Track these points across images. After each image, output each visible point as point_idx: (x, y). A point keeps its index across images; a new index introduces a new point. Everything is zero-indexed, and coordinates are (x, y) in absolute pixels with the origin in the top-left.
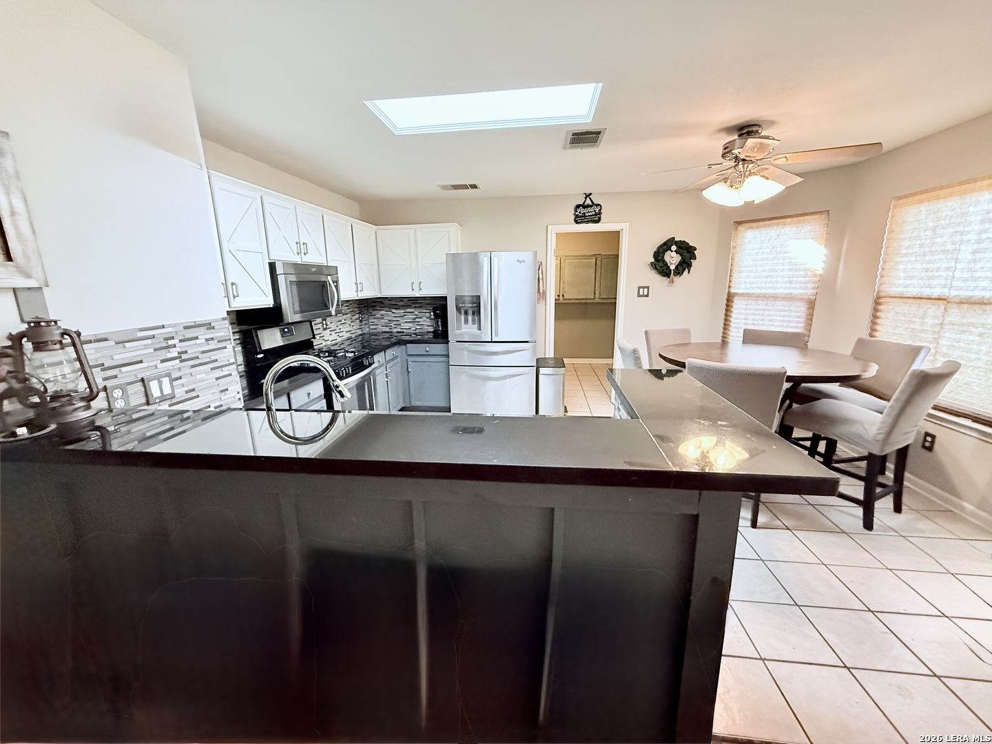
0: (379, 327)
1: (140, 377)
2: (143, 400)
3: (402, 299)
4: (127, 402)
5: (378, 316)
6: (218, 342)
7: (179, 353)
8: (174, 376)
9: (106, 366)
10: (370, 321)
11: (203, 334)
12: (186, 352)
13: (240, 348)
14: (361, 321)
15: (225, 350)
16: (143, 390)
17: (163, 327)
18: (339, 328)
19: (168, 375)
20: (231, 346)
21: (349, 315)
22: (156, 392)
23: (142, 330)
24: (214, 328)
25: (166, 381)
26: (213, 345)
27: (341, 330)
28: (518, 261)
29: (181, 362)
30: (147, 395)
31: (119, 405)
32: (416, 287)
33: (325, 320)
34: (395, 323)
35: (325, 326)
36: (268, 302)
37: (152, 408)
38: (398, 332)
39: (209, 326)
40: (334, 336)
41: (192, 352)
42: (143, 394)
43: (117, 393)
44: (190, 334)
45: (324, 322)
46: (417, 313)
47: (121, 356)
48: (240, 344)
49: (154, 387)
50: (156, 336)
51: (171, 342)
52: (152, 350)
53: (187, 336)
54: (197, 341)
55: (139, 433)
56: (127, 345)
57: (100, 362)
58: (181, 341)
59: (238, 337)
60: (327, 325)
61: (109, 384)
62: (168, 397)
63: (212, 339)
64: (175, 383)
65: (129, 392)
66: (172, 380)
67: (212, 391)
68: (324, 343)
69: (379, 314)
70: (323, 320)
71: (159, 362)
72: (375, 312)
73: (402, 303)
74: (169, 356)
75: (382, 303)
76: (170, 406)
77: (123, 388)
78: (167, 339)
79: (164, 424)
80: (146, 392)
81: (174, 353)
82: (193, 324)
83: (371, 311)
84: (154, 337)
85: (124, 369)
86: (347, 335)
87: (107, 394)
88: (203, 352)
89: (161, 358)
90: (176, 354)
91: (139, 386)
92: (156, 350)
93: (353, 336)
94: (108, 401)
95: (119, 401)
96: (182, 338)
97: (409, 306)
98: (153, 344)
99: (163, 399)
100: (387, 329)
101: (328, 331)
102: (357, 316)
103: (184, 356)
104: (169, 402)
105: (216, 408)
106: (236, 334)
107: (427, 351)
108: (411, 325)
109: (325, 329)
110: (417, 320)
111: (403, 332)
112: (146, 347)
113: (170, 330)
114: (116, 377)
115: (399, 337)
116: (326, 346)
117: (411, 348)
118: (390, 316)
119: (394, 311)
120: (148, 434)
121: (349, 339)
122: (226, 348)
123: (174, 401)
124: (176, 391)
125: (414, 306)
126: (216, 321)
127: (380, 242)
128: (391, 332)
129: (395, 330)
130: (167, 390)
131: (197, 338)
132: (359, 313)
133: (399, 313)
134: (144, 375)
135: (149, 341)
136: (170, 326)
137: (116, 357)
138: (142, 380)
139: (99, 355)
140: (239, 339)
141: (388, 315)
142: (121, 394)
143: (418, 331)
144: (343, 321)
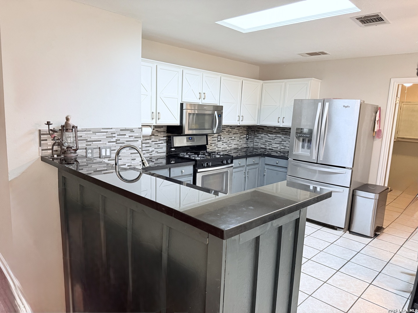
0: (259, 144)
1: (99, 146)
2: (99, 156)
3: (275, 128)
4: (92, 155)
5: (260, 137)
6: (135, 138)
7: (116, 140)
8: (112, 149)
9: (88, 140)
10: (255, 140)
11: (128, 134)
12: (119, 140)
13: (166, 144)
14: (247, 139)
15: (137, 142)
16: (99, 152)
17: (112, 129)
18: (229, 141)
19: (110, 148)
20: (141, 140)
21: (238, 135)
22: (103, 154)
23: (103, 129)
24: (134, 132)
25: (108, 150)
26: (132, 139)
27: (231, 143)
28: (344, 106)
29: (116, 143)
30: (100, 154)
31: (89, 155)
32: (281, 120)
33: (220, 136)
34: (269, 143)
35: (219, 139)
36: (177, 123)
37: (101, 160)
38: (270, 149)
39: (132, 131)
40: (225, 146)
41: (122, 140)
42: (99, 154)
43: (90, 151)
44: (122, 133)
45: (219, 137)
46: (283, 138)
47: (94, 137)
48: (166, 142)
49: (103, 151)
50: (108, 132)
51: (114, 135)
52: (105, 137)
53: (121, 133)
54: (125, 136)
55: (95, 168)
56: (97, 134)
57: (86, 138)
58: (118, 135)
59: (165, 139)
60: (220, 138)
61: (87, 147)
62: (108, 157)
63: (132, 136)
64: (112, 152)
65: (94, 152)
66: (111, 150)
67: (128, 158)
68: (217, 149)
69: (260, 136)
70: (219, 135)
71: (107, 142)
72: (258, 135)
73: (274, 131)
74: (112, 140)
75: (263, 129)
76: (108, 160)
77: (92, 149)
78: (112, 134)
79: (104, 167)
80: (100, 153)
81: (114, 139)
82: (125, 129)
83: (256, 133)
84: (107, 132)
85: (94, 143)
86: (234, 146)
87: (86, 150)
88: (127, 141)
89: (108, 141)
90: (115, 140)
91: (98, 150)
92: (107, 137)
93: (239, 147)
94: (86, 153)
95: (90, 154)
96: (119, 134)
97: (279, 133)
98: (106, 135)
99: (106, 157)
100: (263, 146)
101: (221, 142)
102: (245, 136)
103: (118, 142)
104: (108, 159)
105: (128, 166)
106: (164, 137)
107: (277, 164)
108: (278, 145)
109: (219, 141)
110: (283, 142)
111: (272, 150)
112: (103, 135)
113: (115, 130)
114: (90, 145)
115: (270, 153)
116: (218, 150)
117: (268, 160)
118: (267, 138)
119: (269, 135)
120: (98, 169)
121: (235, 149)
122: (138, 141)
123: (110, 159)
124: (112, 155)
125: (281, 133)
126: (135, 128)
127: (264, 91)
128: (266, 149)
129: (268, 148)
130: (108, 154)
131: (125, 135)
132: (247, 134)
133: (272, 137)
134: (101, 146)
135: (105, 134)
136: (114, 128)
137: (92, 138)
138: (100, 148)
139: (86, 136)
140: (166, 140)
141: (265, 138)
142: (91, 152)
143: (282, 150)
144: (233, 138)
